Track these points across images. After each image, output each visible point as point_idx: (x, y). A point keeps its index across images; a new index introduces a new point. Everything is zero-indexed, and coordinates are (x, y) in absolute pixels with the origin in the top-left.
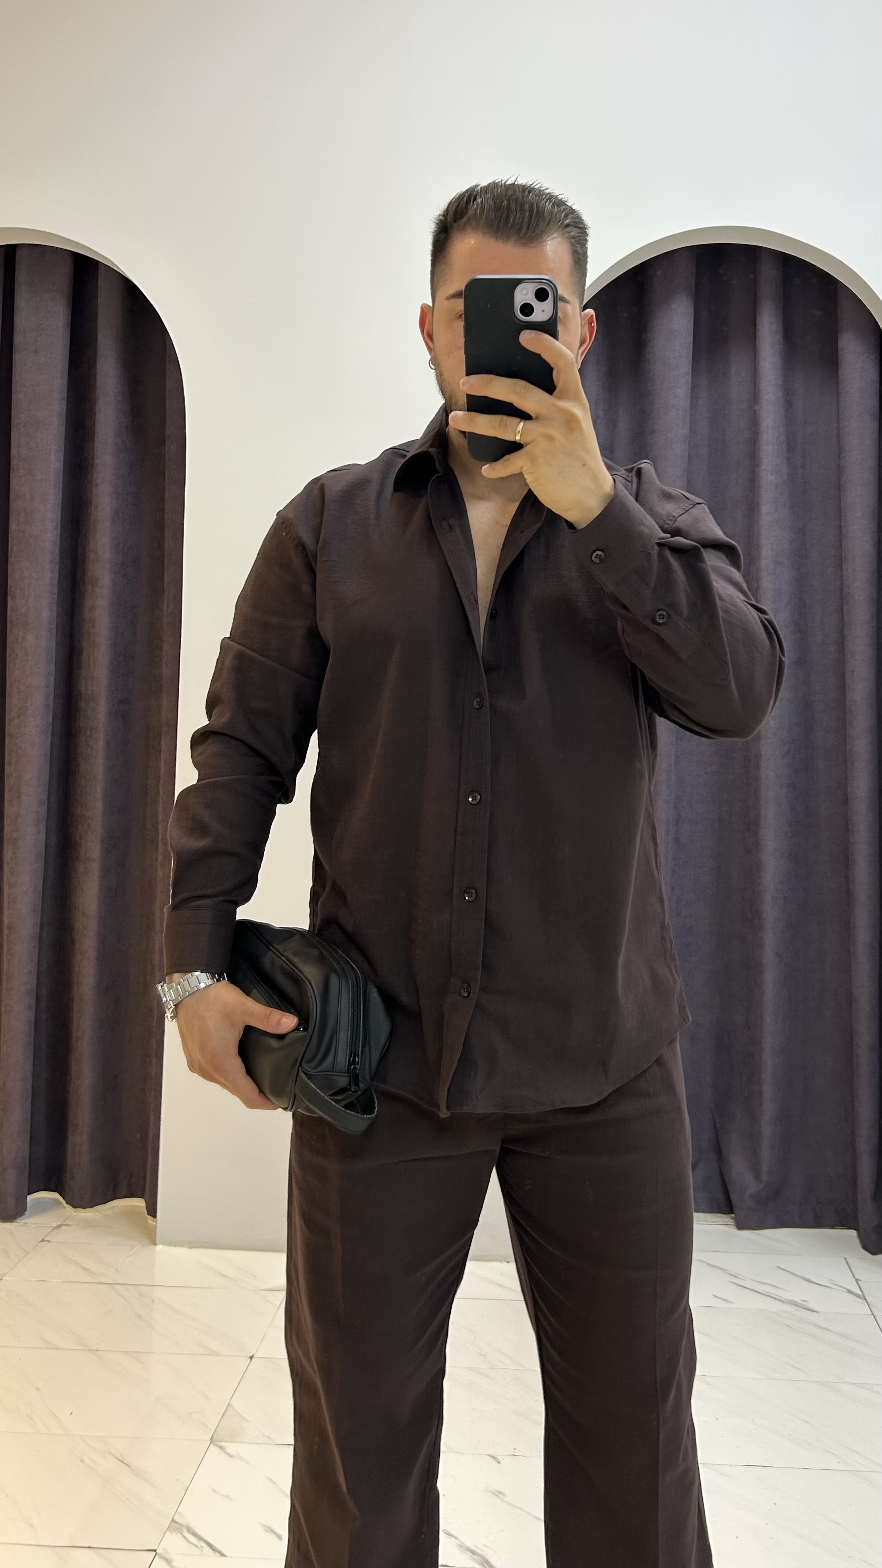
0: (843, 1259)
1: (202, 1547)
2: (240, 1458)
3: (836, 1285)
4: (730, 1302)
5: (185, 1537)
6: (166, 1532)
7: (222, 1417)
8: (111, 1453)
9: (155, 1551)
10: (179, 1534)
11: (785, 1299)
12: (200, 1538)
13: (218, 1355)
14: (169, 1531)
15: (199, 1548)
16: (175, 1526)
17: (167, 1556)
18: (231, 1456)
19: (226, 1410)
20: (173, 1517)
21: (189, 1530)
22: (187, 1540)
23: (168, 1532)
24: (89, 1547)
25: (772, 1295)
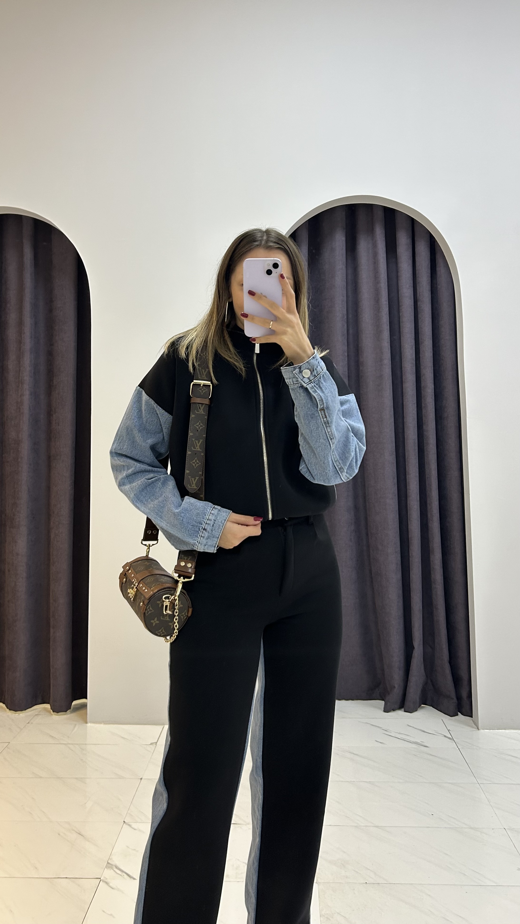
0: (441, 720)
1: (124, 875)
2: (140, 830)
3: (438, 733)
4: (385, 744)
8: (73, 830)
9: (100, 878)
10: (112, 871)
11: (412, 741)
12: (122, 871)
13: (124, 778)
16: (109, 865)
17: (106, 881)
18: (134, 829)
20: (108, 861)
21: (117, 867)
22: (115, 872)
25: (406, 739)
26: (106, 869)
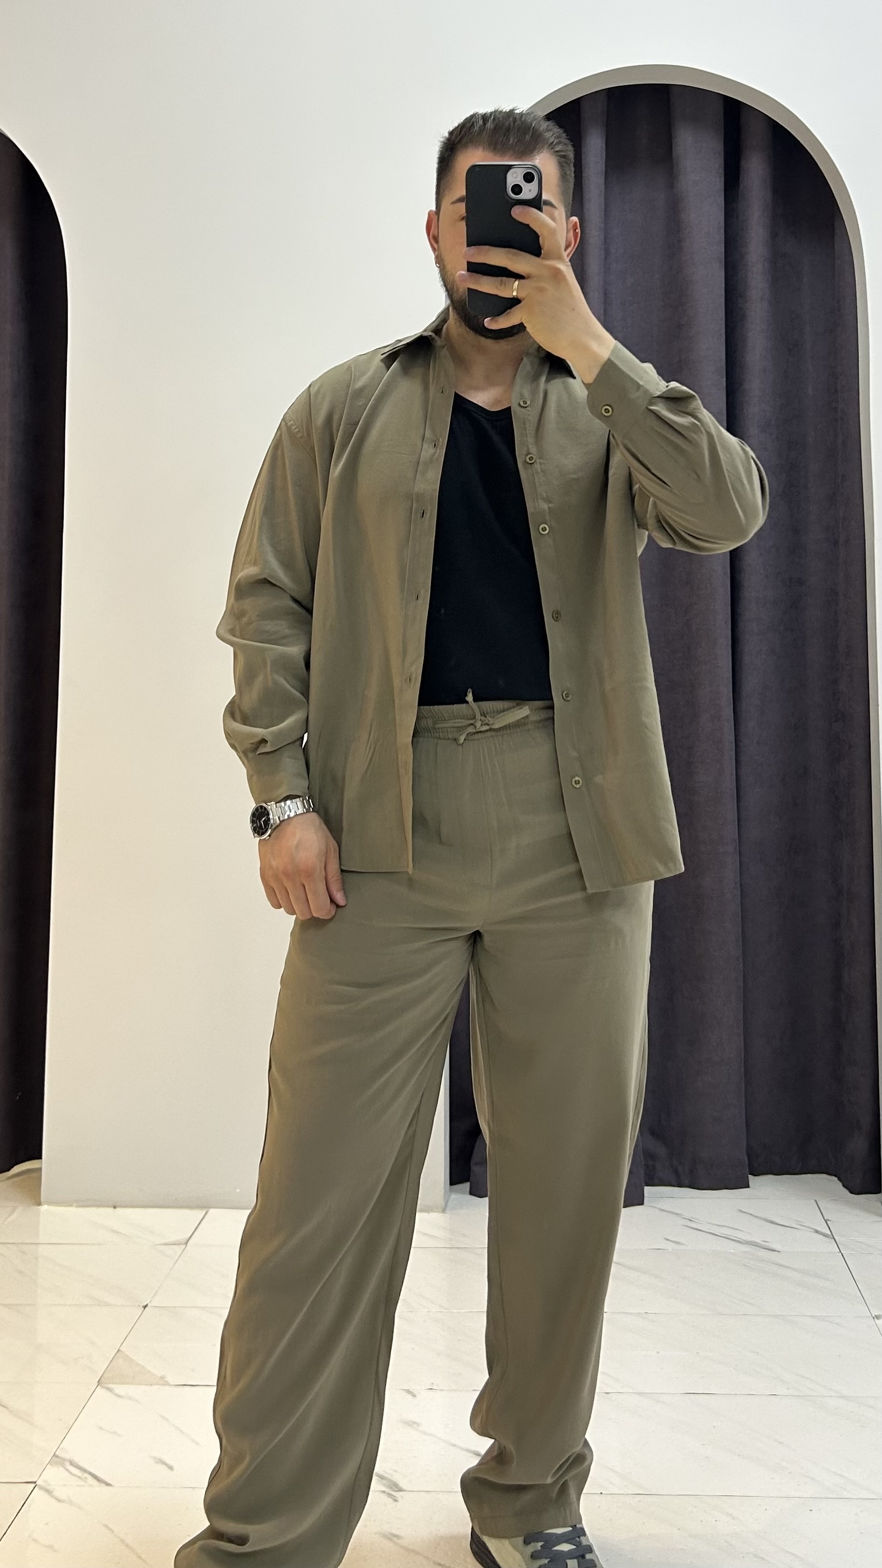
0: (814, 1201)
1: (86, 1478)
2: (131, 1398)
3: (803, 1226)
4: (683, 1244)
5: (68, 1470)
6: (46, 1465)
7: (111, 1362)
9: (35, 1482)
10: (62, 1469)
12: (84, 1470)
13: (109, 1306)
14: (52, 1464)
15: (82, 1480)
16: (56, 1459)
17: (48, 1488)
18: (121, 1397)
19: (116, 1355)
20: (55, 1453)
21: (72, 1463)
22: (71, 1473)
25: (731, 1237)
26: (49, 1466)
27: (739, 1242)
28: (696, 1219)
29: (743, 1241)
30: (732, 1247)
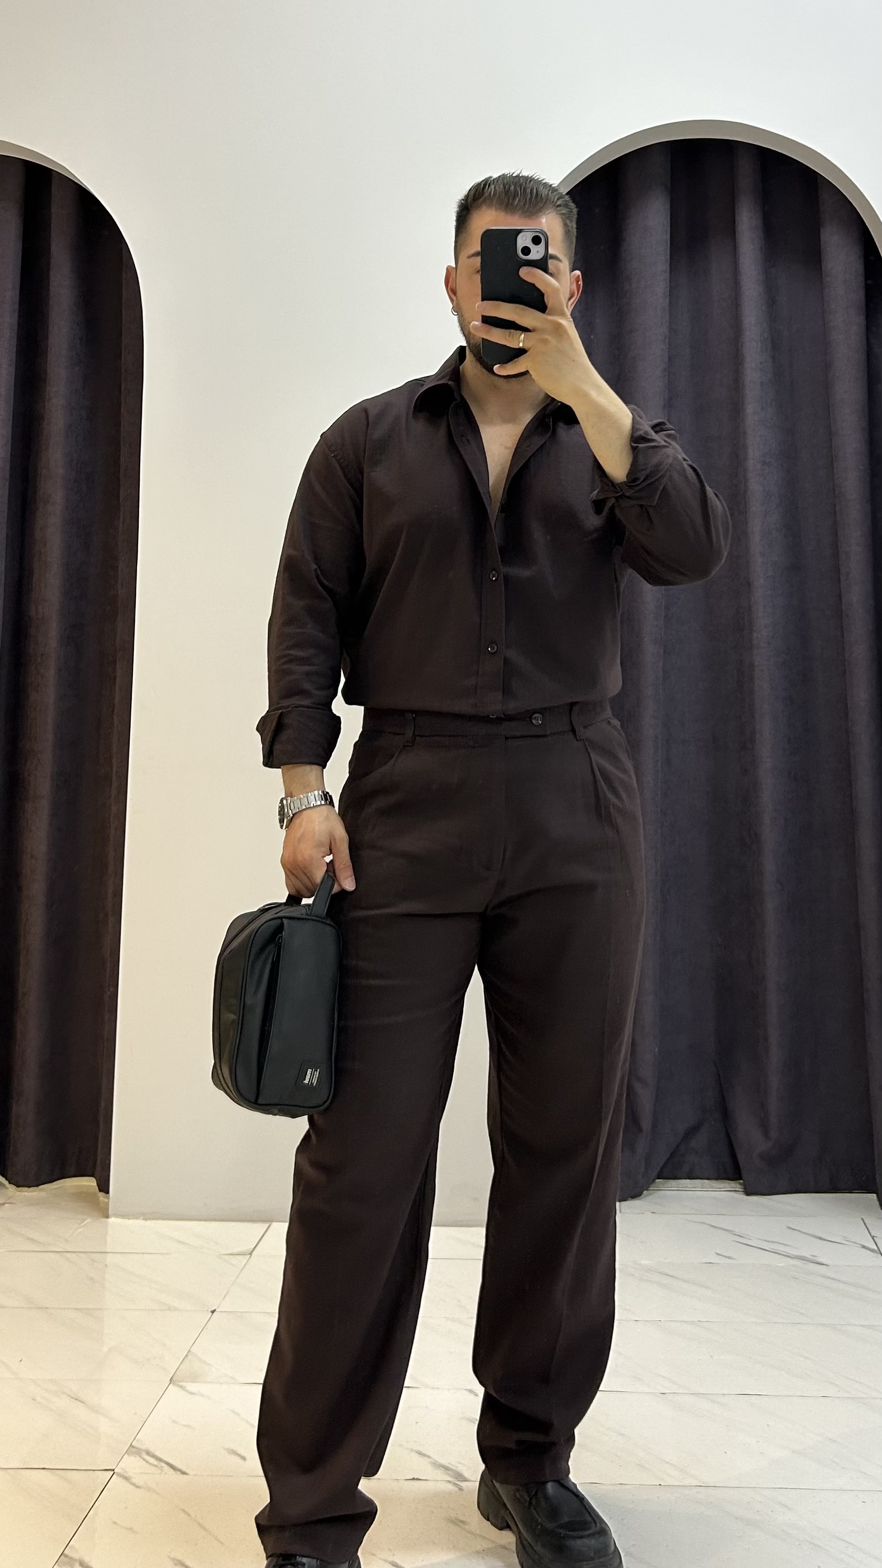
0: (860, 1219)
1: (162, 1467)
2: (202, 1395)
3: (850, 1241)
4: (735, 1259)
5: (144, 1459)
6: (124, 1455)
7: (182, 1361)
8: (64, 1393)
9: (114, 1470)
10: (138, 1458)
11: (793, 1255)
12: (160, 1460)
13: (176, 1309)
14: (128, 1454)
15: (159, 1468)
16: (133, 1450)
17: (125, 1475)
18: (192, 1393)
19: (187, 1355)
20: (131, 1444)
21: (148, 1453)
22: (147, 1462)
23: (126, 1455)
24: (44, 1469)
25: (780, 1252)
26: (126, 1456)
27: (789, 1256)
28: (748, 1235)
29: (792, 1256)
30: (781, 1262)
